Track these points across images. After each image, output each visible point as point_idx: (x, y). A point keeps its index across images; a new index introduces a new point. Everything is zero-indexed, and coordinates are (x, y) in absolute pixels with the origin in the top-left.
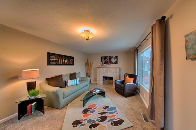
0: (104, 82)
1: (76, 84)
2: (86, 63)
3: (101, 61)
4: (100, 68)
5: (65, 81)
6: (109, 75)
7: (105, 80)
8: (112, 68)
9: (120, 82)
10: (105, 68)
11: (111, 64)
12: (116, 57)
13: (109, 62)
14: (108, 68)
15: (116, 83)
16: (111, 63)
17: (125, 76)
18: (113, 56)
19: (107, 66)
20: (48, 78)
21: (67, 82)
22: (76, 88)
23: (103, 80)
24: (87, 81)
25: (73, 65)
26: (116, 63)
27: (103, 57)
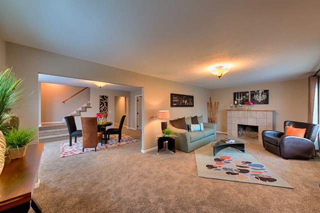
0: (240, 135)
1: (200, 131)
2: (208, 103)
3: (235, 100)
4: (233, 110)
5: (188, 125)
6: (251, 122)
7: (242, 131)
8: (256, 111)
9: (274, 134)
10: (241, 110)
11: (254, 104)
12: (266, 92)
13: (250, 101)
14: (248, 110)
15: (266, 135)
16: (255, 102)
17: (285, 125)
18: (258, 91)
19: (246, 107)
20: (171, 120)
21: (190, 126)
22: (201, 135)
23: (239, 131)
24: (212, 128)
25: (193, 106)
26: (266, 102)
27: (238, 93)
